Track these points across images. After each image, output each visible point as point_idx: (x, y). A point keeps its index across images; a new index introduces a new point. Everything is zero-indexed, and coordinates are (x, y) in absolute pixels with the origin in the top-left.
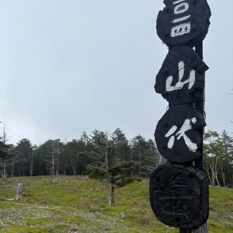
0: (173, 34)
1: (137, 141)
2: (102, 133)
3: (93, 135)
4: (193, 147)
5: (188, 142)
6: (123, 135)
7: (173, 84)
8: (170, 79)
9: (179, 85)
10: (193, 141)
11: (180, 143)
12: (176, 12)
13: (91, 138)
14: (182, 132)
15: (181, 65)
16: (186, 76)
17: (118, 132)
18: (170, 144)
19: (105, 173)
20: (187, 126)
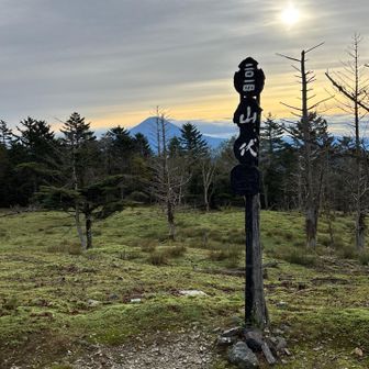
0: (244, 89)
1: (115, 137)
2: (41, 124)
3: (25, 129)
4: (255, 154)
5: (252, 152)
6: (87, 127)
7: (244, 119)
8: (242, 116)
9: (248, 120)
10: (255, 151)
11: (248, 153)
12: (246, 76)
13: (20, 135)
14: (249, 147)
15: (249, 108)
16: (252, 115)
17: (75, 120)
18: (242, 154)
19: (76, 197)
20: (251, 143)
